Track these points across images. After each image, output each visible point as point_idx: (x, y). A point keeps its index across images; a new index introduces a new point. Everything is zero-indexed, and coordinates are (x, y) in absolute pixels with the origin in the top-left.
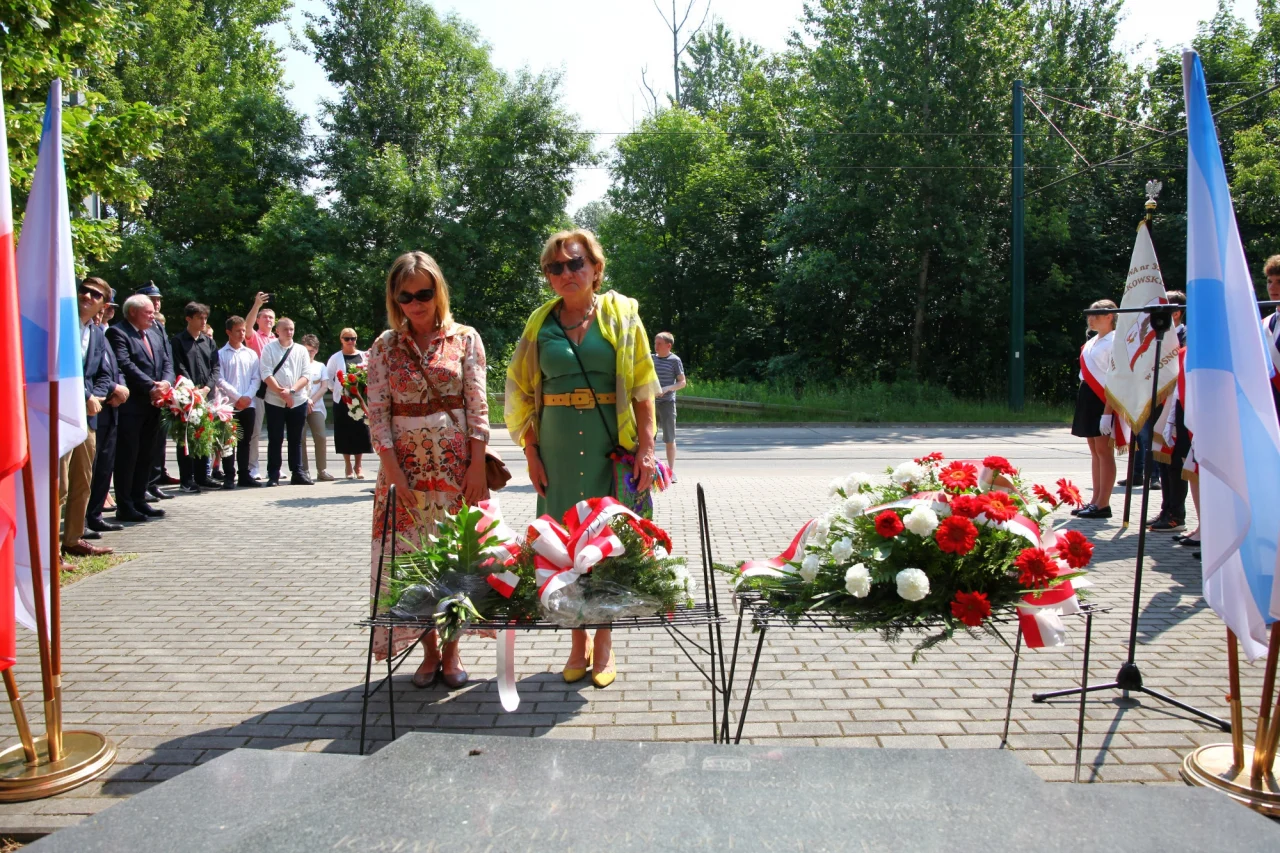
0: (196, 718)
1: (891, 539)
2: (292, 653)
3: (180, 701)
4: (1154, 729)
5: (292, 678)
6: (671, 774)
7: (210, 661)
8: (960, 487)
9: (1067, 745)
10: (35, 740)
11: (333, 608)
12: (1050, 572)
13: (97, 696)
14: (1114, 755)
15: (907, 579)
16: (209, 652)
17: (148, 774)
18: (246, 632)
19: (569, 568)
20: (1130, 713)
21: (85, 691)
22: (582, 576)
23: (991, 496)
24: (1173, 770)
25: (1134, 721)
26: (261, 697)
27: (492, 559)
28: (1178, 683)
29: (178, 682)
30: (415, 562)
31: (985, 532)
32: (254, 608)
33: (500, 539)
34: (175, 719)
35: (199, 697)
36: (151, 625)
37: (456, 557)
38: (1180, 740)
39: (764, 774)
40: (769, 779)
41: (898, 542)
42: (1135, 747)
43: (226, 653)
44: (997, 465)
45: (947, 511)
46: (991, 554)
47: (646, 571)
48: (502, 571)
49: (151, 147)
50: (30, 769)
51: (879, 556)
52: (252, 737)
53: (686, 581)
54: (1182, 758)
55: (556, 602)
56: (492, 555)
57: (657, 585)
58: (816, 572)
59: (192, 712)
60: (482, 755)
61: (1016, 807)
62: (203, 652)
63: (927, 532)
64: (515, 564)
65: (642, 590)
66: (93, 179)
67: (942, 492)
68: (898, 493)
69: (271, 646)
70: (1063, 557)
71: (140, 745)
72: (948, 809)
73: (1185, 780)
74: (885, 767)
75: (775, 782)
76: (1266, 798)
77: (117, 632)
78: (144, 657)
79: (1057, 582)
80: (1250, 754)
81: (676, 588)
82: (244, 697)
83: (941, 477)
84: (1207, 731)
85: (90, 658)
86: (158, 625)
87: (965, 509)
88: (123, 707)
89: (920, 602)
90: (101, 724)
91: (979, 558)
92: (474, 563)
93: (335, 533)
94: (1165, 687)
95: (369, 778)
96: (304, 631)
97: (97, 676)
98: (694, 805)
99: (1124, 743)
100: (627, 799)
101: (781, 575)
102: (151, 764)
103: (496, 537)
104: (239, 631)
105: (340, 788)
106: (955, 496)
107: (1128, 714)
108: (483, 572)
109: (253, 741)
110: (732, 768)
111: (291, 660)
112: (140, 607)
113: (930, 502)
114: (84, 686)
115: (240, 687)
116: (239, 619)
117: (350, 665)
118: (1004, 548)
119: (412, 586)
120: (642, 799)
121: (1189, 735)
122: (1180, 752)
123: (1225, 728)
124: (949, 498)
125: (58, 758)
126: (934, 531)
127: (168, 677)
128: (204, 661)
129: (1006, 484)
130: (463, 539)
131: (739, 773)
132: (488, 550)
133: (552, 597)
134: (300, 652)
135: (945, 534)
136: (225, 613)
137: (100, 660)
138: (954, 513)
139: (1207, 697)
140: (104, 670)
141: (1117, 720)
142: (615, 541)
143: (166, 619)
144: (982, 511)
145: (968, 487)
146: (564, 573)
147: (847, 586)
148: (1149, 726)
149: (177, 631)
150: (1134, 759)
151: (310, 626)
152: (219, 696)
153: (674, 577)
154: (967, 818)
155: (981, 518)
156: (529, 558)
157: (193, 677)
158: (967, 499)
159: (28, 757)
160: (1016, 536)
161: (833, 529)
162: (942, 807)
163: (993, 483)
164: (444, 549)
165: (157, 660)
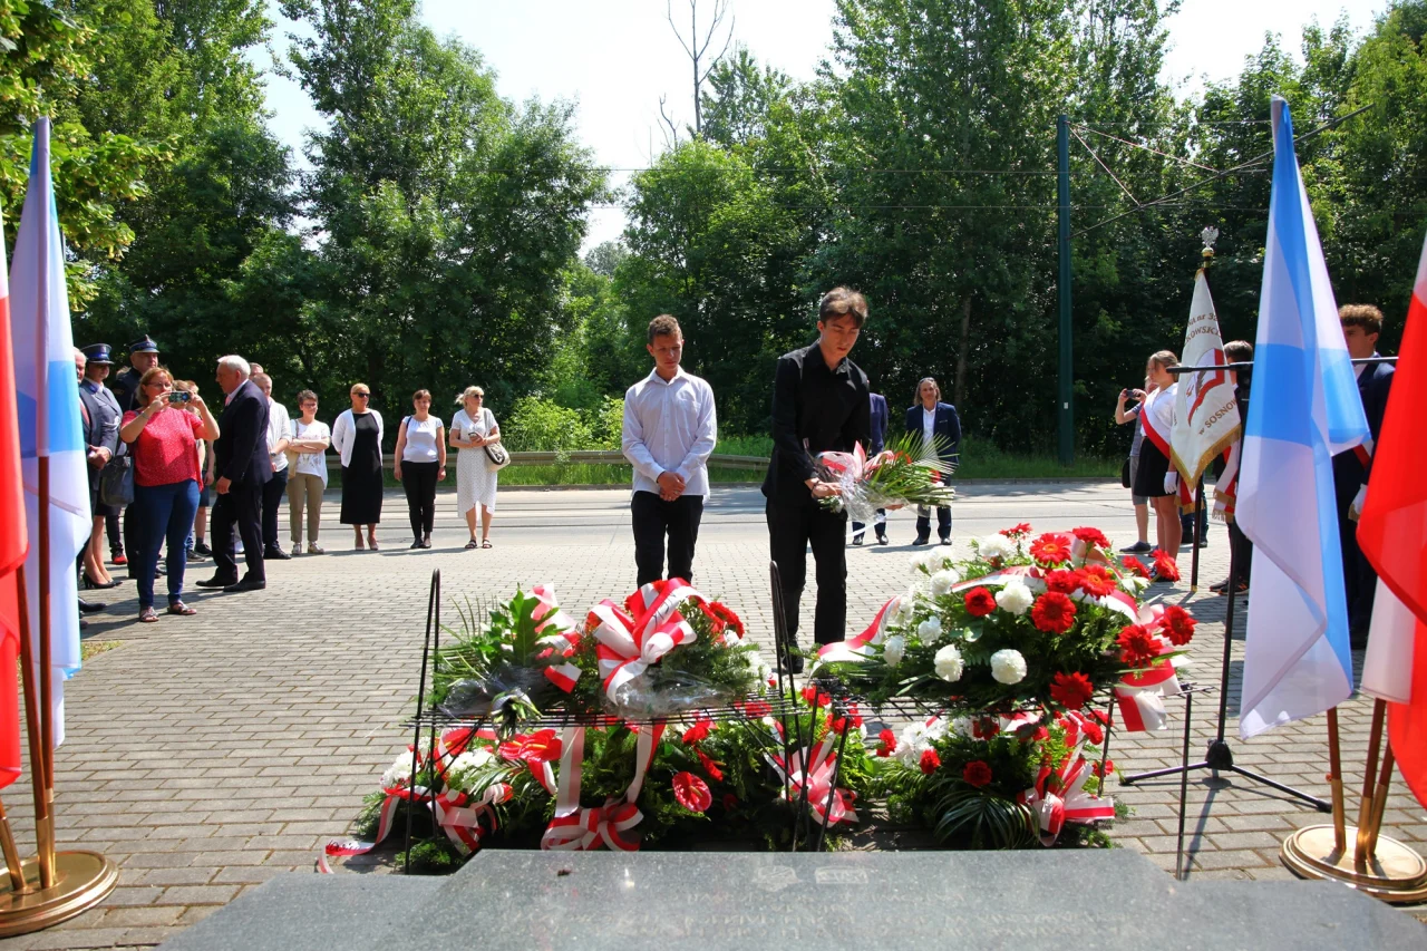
0: (205, 831)
1: (983, 618)
2: (309, 752)
3: (186, 811)
4: (1248, 811)
5: (313, 780)
6: (785, 890)
7: (215, 763)
8: (1052, 560)
9: (1160, 832)
10: (23, 863)
11: (348, 699)
12: (1153, 650)
13: (88, 809)
14: (1210, 841)
15: (1003, 661)
16: (214, 754)
17: (158, 898)
18: (254, 728)
19: (636, 657)
20: (1221, 795)
21: (73, 803)
22: (651, 666)
23: (1088, 571)
24: (1273, 855)
25: (1227, 802)
26: (277, 804)
27: (550, 650)
28: (1268, 761)
29: (181, 790)
30: (462, 653)
31: (1082, 608)
32: (259, 701)
33: (559, 627)
34: (182, 832)
35: (208, 806)
36: (145, 723)
37: (511, 648)
38: (1277, 822)
39: (884, 887)
40: (892, 893)
41: (989, 621)
42: (1231, 831)
43: (233, 754)
44: (1091, 537)
45: (1042, 587)
46: (1089, 632)
47: (718, 659)
48: (562, 663)
49: (133, 186)
50: (17, 899)
51: (970, 636)
52: (273, 850)
53: (760, 669)
54: (1282, 842)
55: (625, 697)
56: (550, 645)
57: (731, 674)
58: (901, 654)
59: (201, 824)
60: (572, 875)
61: (1162, 915)
62: (206, 754)
63: (1021, 611)
64: (575, 655)
65: (715, 680)
66: (66, 222)
67: (1034, 565)
68: (984, 568)
69: (283, 744)
70: (1165, 634)
71: (144, 865)
72: (1091, 920)
73: (1286, 865)
74: (1011, 873)
75: (900, 896)
76: (1372, 882)
77: (104, 733)
78: (139, 761)
79: (1159, 662)
80: (1353, 836)
81: (750, 676)
82: (258, 805)
83: (1032, 551)
84: (1303, 811)
85: (75, 765)
86: (152, 723)
87: (1061, 585)
88: (120, 820)
89: (1015, 686)
90: (97, 840)
91: (1077, 637)
92: (531, 654)
93: (341, 613)
94: (1254, 765)
95: (454, 907)
96: (319, 727)
97: (87, 785)
98: (821, 926)
99: (1220, 827)
100: (746, 922)
101: (862, 659)
102: (160, 886)
103: (554, 626)
104: (246, 728)
105: (426, 921)
106: (1048, 571)
107: (1218, 796)
108: (540, 665)
109: (275, 855)
110: (849, 881)
111: (307, 761)
112: (127, 703)
113: (1022, 578)
114: (72, 797)
115: (255, 793)
116: (243, 714)
117: (375, 764)
118: (1102, 626)
119: (459, 682)
120: (763, 921)
121: (1285, 816)
122: (1279, 835)
123: (1322, 808)
124: (1041, 572)
125: (51, 884)
126: (1029, 609)
127: (169, 783)
128: (209, 763)
129: (1098, 556)
130: (517, 628)
131: (857, 886)
132: (545, 640)
133: (621, 690)
134: (317, 751)
135: (1041, 612)
136: (227, 708)
137: (88, 766)
138: (1049, 589)
139: (1298, 774)
140: (94, 777)
141: (1209, 802)
142: (686, 627)
143: (160, 716)
144: (1079, 586)
145: (1063, 560)
146: (632, 663)
147: (937, 670)
148: (1243, 808)
149: (174, 730)
150: (1232, 845)
151: (326, 720)
152: (230, 804)
153: (748, 664)
154: (1114, 929)
155: (1078, 594)
156: (590, 646)
157: (197, 783)
158: (1062, 574)
159: (16, 883)
160: (1114, 613)
161: (918, 607)
162: (1084, 917)
163: (1085, 556)
164: (497, 639)
165: (154, 765)
